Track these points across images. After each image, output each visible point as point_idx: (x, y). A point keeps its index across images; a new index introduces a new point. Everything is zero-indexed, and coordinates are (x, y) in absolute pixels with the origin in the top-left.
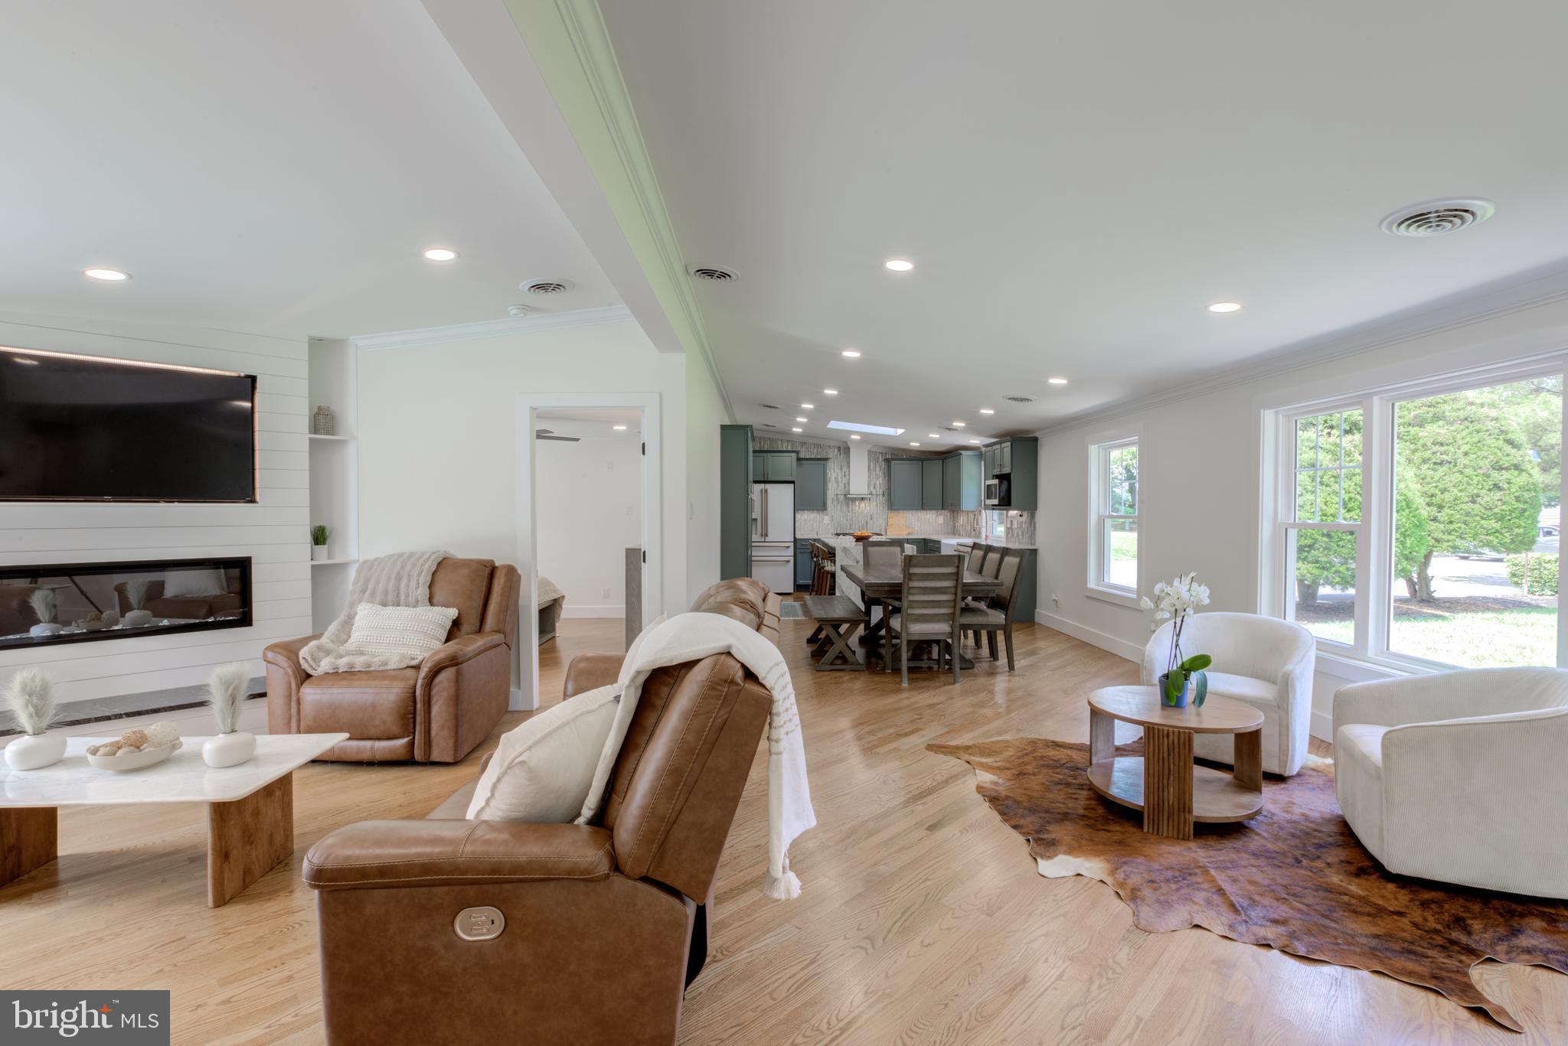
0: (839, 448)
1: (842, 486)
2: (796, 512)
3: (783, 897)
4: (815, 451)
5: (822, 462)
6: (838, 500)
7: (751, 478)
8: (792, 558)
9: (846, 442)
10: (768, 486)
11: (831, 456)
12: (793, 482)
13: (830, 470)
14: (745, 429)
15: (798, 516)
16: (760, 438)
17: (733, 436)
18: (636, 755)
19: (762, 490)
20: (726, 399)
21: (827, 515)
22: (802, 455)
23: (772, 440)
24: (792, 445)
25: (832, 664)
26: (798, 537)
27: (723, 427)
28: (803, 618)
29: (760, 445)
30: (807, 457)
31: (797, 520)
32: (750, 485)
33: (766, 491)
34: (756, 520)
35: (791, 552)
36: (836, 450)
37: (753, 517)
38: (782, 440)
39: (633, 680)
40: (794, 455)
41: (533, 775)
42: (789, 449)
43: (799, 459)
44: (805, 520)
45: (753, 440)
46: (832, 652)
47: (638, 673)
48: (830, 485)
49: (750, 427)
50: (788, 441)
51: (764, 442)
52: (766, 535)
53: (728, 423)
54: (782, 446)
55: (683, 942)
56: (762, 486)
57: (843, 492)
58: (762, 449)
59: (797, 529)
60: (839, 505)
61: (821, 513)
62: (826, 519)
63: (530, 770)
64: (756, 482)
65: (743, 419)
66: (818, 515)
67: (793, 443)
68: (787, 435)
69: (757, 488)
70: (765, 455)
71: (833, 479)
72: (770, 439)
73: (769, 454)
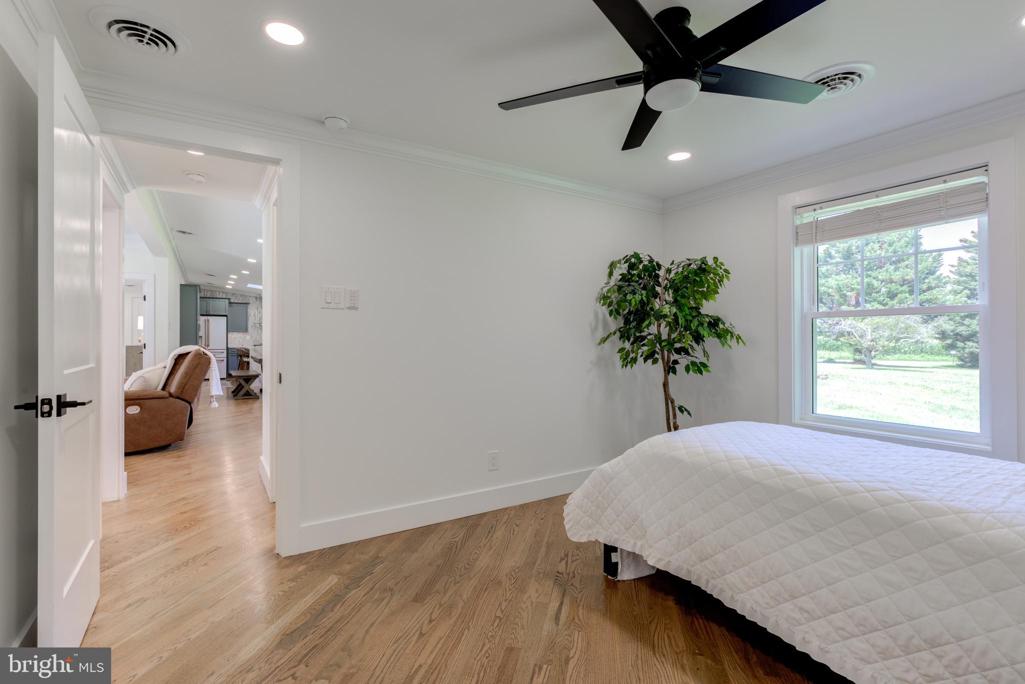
0: (256, 297)
1: (258, 319)
2: (228, 333)
3: (213, 407)
4: (241, 298)
5: (246, 305)
6: (255, 327)
7: (199, 313)
8: (225, 359)
9: (260, 294)
10: (209, 317)
11: (251, 302)
12: (226, 316)
13: (250, 309)
14: (195, 287)
15: (230, 335)
16: (204, 290)
17: (188, 291)
18: (178, 367)
19: (205, 320)
20: (182, 267)
21: (248, 335)
22: (232, 301)
23: (212, 291)
24: (226, 295)
25: (243, 396)
26: (229, 346)
27: (181, 285)
28: (231, 386)
29: (204, 293)
30: (236, 302)
31: (228, 337)
32: (198, 317)
33: (208, 320)
34: (201, 337)
35: (225, 355)
36: (254, 299)
37: (200, 335)
38: (219, 291)
39: (173, 357)
40: (227, 301)
41: (145, 380)
42: (224, 297)
43: (230, 303)
44: (235, 337)
45: (200, 292)
46: (243, 391)
47: (175, 355)
48: (250, 318)
49: (199, 286)
50: (223, 292)
51: (207, 292)
52: (208, 346)
53: (183, 283)
54: (219, 295)
55: (186, 423)
56: (206, 318)
57: (258, 322)
58: (206, 296)
59: (228, 343)
60: (256, 330)
61: (245, 333)
62: (248, 337)
63: (145, 378)
64: (202, 315)
65: (194, 279)
66: (242, 335)
67: (227, 293)
68: (223, 290)
69: (202, 320)
70: (208, 300)
71: (252, 314)
72: (211, 290)
73: (210, 299)
